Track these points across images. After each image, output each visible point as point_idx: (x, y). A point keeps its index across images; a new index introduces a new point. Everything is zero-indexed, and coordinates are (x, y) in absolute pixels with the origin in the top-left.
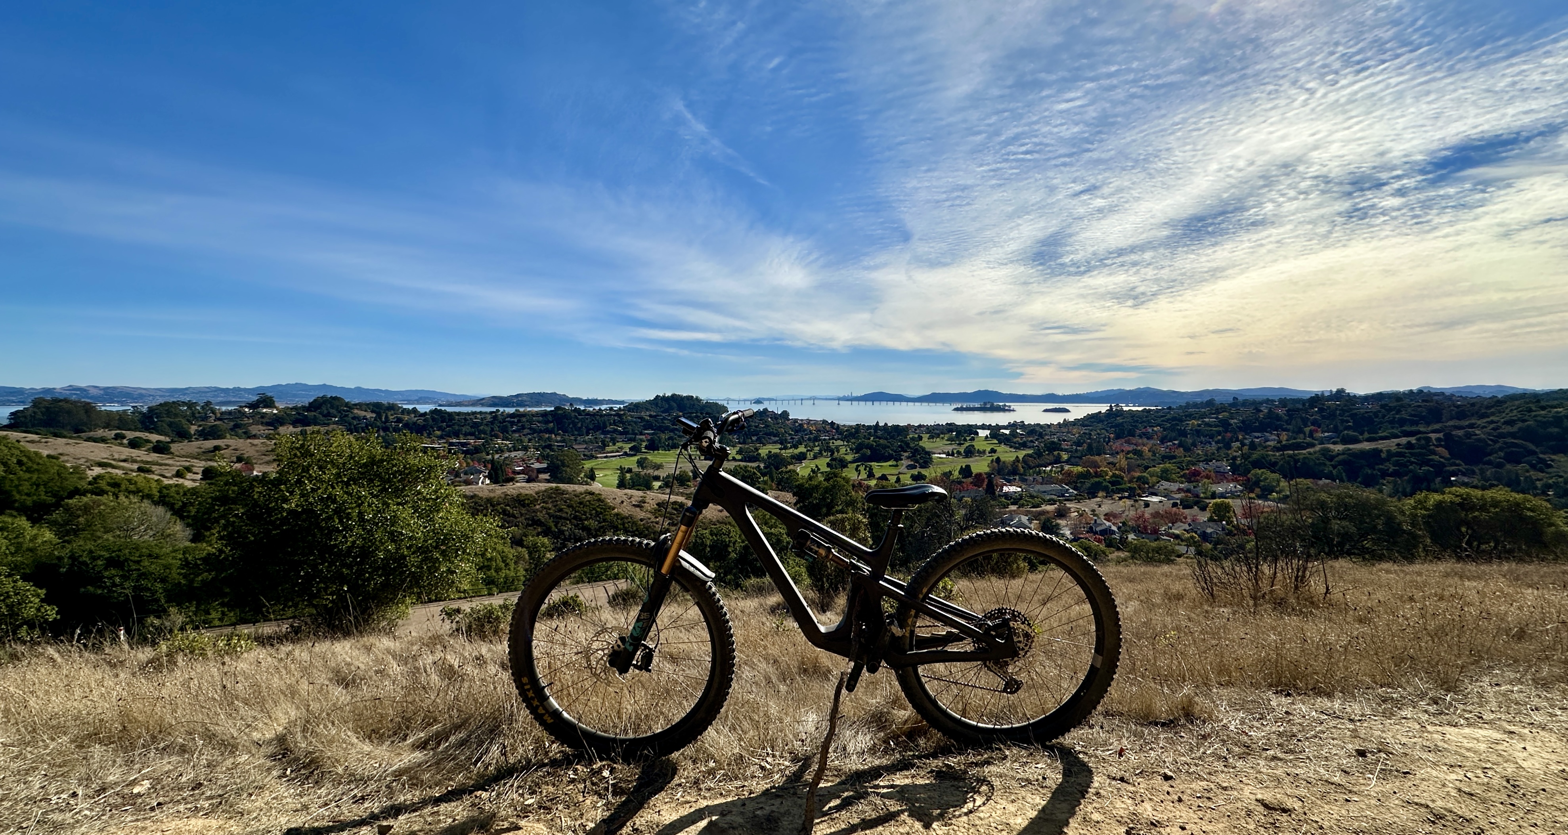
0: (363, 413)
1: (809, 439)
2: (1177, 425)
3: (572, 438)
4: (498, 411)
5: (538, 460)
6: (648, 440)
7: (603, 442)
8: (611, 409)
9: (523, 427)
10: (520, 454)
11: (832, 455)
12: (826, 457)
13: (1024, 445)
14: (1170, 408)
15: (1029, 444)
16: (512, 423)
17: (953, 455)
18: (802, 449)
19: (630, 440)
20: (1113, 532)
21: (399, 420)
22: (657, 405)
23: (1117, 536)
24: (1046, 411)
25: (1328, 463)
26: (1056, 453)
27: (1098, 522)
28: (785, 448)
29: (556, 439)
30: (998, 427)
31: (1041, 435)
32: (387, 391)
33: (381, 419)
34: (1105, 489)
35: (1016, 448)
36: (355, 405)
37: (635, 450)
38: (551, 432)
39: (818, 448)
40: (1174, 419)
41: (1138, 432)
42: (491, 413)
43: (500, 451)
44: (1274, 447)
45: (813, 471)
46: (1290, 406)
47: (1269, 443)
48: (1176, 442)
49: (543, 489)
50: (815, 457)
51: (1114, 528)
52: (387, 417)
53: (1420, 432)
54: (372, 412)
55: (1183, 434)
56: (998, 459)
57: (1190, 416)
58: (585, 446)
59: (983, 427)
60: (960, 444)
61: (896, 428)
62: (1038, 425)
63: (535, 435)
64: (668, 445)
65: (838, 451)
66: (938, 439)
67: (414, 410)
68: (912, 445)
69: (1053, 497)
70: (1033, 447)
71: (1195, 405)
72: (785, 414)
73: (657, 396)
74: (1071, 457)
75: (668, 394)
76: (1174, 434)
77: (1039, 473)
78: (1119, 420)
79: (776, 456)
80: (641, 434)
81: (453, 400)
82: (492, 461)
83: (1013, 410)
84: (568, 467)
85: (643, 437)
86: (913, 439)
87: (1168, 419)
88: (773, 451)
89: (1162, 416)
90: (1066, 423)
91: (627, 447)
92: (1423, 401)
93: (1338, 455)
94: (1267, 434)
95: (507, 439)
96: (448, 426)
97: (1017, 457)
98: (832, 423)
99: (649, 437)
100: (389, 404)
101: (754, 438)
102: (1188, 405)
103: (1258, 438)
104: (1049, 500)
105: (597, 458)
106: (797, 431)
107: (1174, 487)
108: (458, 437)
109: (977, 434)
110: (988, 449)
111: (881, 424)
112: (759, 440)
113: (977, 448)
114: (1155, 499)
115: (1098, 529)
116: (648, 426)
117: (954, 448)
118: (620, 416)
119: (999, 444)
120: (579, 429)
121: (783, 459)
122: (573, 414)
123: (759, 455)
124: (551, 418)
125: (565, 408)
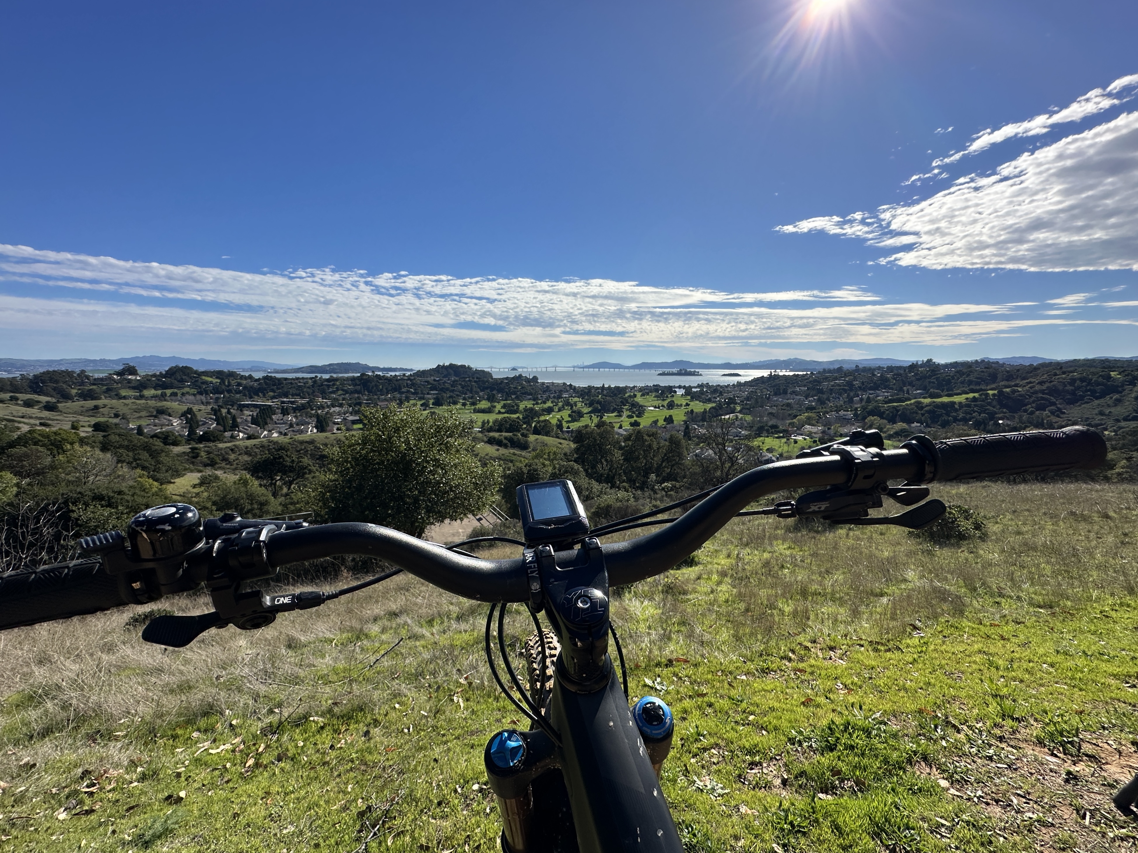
0: (209, 379)
1: (554, 397)
2: (817, 386)
3: (375, 397)
4: (316, 377)
9: (338, 389)
10: (337, 409)
11: (571, 408)
12: (567, 410)
13: (709, 401)
14: (812, 373)
15: (713, 400)
16: (328, 386)
17: (659, 408)
18: (549, 404)
21: (239, 384)
22: (438, 372)
25: (920, 412)
26: (732, 406)
28: (537, 404)
29: (364, 398)
30: (690, 387)
31: (721, 393)
32: (225, 362)
33: (224, 383)
34: (768, 431)
35: (704, 402)
36: (203, 372)
37: (425, 406)
38: (359, 393)
39: (561, 404)
40: (815, 381)
41: (789, 391)
42: (311, 378)
44: (883, 401)
45: (558, 420)
46: (896, 372)
47: (879, 398)
48: (816, 398)
50: (560, 410)
53: (982, 390)
55: (821, 391)
56: (692, 411)
57: (826, 379)
60: (664, 400)
61: (617, 388)
63: (347, 395)
64: (450, 402)
65: (576, 406)
66: (648, 397)
67: (250, 376)
68: (630, 401)
70: (716, 402)
71: (830, 371)
72: (535, 379)
73: (439, 365)
74: (743, 409)
75: (447, 364)
76: (814, 392)
77: (720, 421)
78: (777, 382)
80: (428, 394)
81: (278, 368)
85: (430, 396)
86: (630, 396)
87: (811, 382)
88: (529, 406)
89: (807, 380)
90: (739, 384)
91: (419, 404)
92: (986, 368)
93: (927, 406)
94: (878, 391)
95: (326, 399)
96: (278, 389)
97: (705, 409)
98: (570, 386)
99: (435, 396)
100: (229, 371)
101: (513, 397)
102: (824, 371)
103: (873, 394)
106: (544, 392)
107: (814, 429)
108: (287, 397)
109: (675, 392)
110: (684, 404)
111: (606, 386)
112: (517, 398)
113: (676, 402)
114: (800, 438)
116: (433, 388)
117: (659, 402)
118: (411, 380)
119: (692, 399)
120: (381, 390)
121: (536, 411)
122: (375, 379)
123: (518, 409)
124: (358, 382)
125: (368, 375)
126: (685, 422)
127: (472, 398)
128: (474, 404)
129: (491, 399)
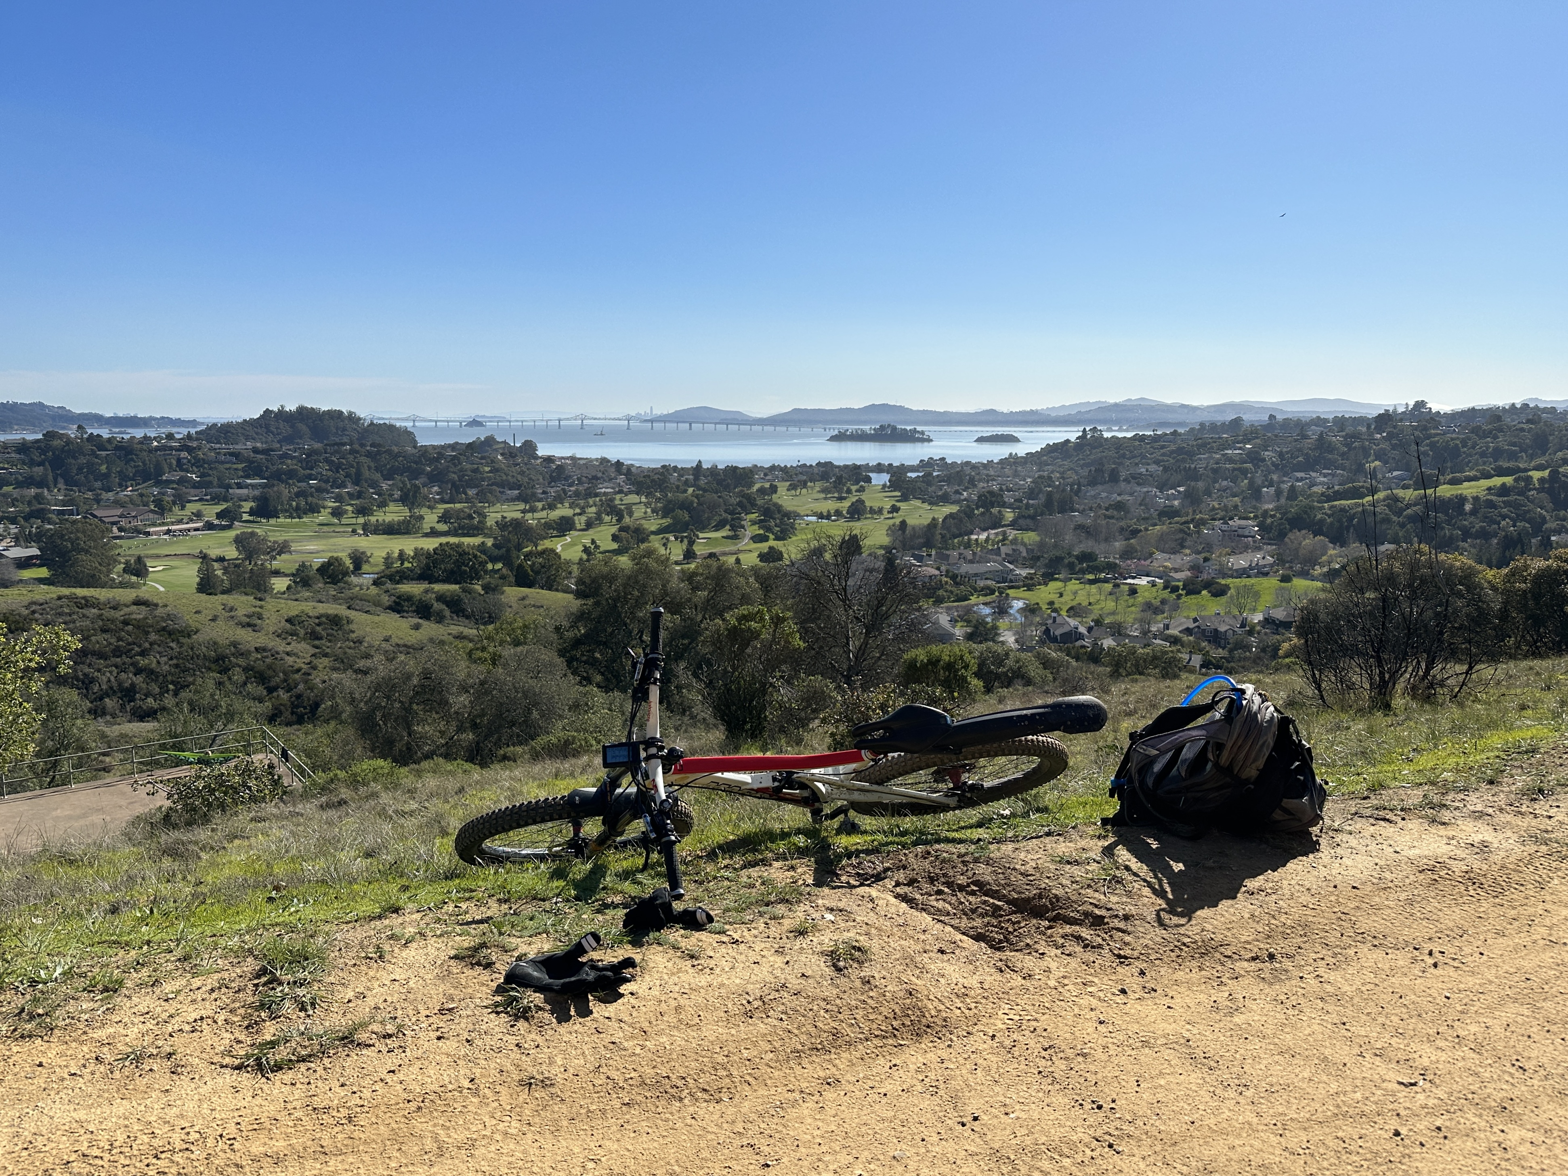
1: (577, 494)
2: (1185, 461)
3: (89, 495)
5: (18, 541)
6: (254, 499)
7: (158, 503)
8: (170, 436)
11: (620, 520)
12: (610, 524)
13: (945, 499)
14: (1175, 433)
15: (953, 497)
17: (828, 517)
18: (563, 511)
19: (216, 499)
20: (1081, 637)
22: (266, 428)
23: (1087, 642)
24: (981, 440)
25: (1395, 518)
26: (995, 510)
27: (1058, 620)
28: (533, 510)
30: (903, 469)
31: (972, 482)
34: (1071, 567)
35: (932, 503)
37: (229, 517)
38: (41, 484)
39: (594, 509)
41: (1123, 474)
44: (1323, 494)
45: (586, 550)
46: (1349, 429)
47: (1315, 489)
48: (1181, 489)
49: (40, 597)
50: (589, 525)
53: (1519, 470)
55: (1192, 475)
56: (903, 523)
57: (1205, 447)
58: (119, 512)
59: (879, 468)
60: (841, 499)
61: (733, 471)
62: (968, 464)
64: (298, 508)
65: (631, 514)
66: (804, 491)
70: (959, 501)
71: (1214, 428)
72: (529, 447)
73: (268, 412)
74: (1019, 516)
76: (1178, 477)
77: (968, 545)
78: (1096, 453)
79: (516, 524)
80: (239, 486)
84: (87, 552)
85: (244, 491)
86: (762, 491)
88: (510, 516)
89: (1162, 447)
90: (1012, 462)
91: (211, 512)
92: (1529, 421)
93: (1408, 506)
94: (1313, 474)
97: (934, 519)
99: (257, 493)
101: (471, 492)
102: (1202, 429)
103: (1301, 479)
105: (148, 534)
106: (553, 480)
107: (1175, 561)
109: (868, 480)
110: (888, 507)
112: (482, 497)
113: (868, 504)
114: (1143, 581)
115: (1058, 632)
116: (254, 470)
117: (830, 505)
118: (189, 449)
119: (904, 498)
120: (106, 476)
121: (529, 529)
122: (89, 447)
123: (482, 522)
124: (36, 456)
125: (67, 435)
126: (888, 549)
127: (359, 496)
128: (362, 511)
129: (409, 498)
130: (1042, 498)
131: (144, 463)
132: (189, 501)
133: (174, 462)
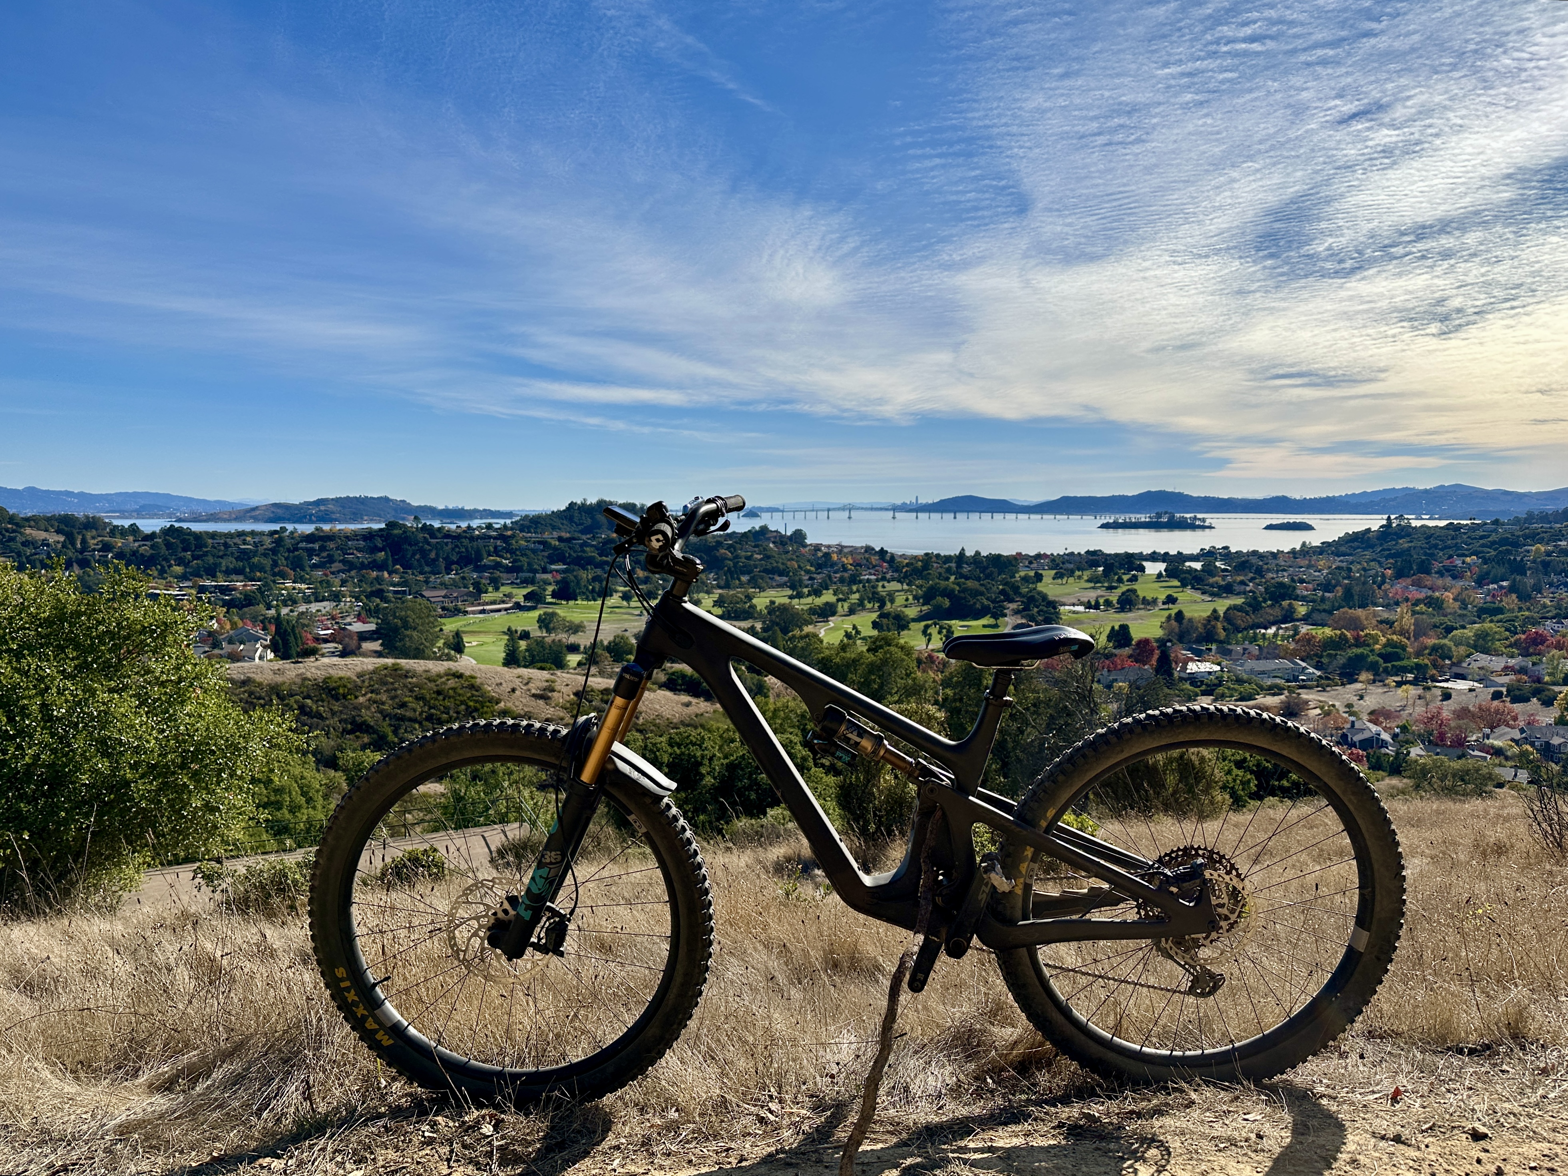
0: (41, 535)
1: (842, 580)
2: (1509, 552)
3: (421, 578)
4: (283, 529)
5: (359, 617)
6: (557, 583)
7: (476, 585)
8: (489, 526)
9: (331, 560)
10: (326, 606)
11: (881, 607)
12: (871, 610)
13: (1228, 590)
14: (1496, 522)
15: (1237, 588)
16: (311, 553)
17: (1097, 607)
18: (828, 597)
19: (526, 582)
20: (1384, 744)
21: (106, 547)
22: (571, 519)
23: (1390, 751)
24: (1270, 527)
26: (1285, 603)
27: (1357, 726)
28: (800, 596)
29: (391, 580)
30: (1181, 558)
31: (1260, 572)
32: (82, 495)
33: (73, 544)
34: (1373, 668)
35: (1212, 594)
36: (27, 519)
38: (381, 567)
39: (857, 596)
40: (1503, 541)
42: (273, 533)
43: (291, 601)
45: (848, 635)
48: (1505, 584)
49: (371, 667)
50: (852, 612)
51: (1386, 736)
52: (84, 541)
54: (58, 532)
55: (1519, 568)
56: (1180, 615)
57: (1535, 537)
58: (443, 593)
59: (1154, 557)
60: (1111, 588)
61: (996, 560)
62: (1255, 553)
63: (353, 573)
65: (892, 601)
66: (1071, 580)
67: (134, 529)
68: (1024, 590)
69: (1278, 681)
70: (1245, 593)
71: (1544, 517)
72: (799, 537)
73: (572, 505)
74: (1313, 610)
75: (592, 500)
76: (1501, 570)
78: (1404, 544)
79: (783, 608)
80: (545, 571)
81: (201, 510)
82: (278, 620)
83: (1210, 527)
84: (415, 629)
86: (1025, 579)
87: (1494, 543)
88: (779, 601)
89: (1482, 537)
90: (1306, 551)
91: (519, 594)
95: (303, 581)
96: (195, 557)
97: (1215, 611)
98: (883, 552)
100: (87, 517)
101: (744, 578)
102: (1530, 517)
104: (1270, 688)
105: (466, 613)
106: (819, 567)
107: (1497, 663)
108: (213, 576)
109: (1142, 569)
110: (1162, 597)
111: (969, 553)
112: (754, 582)
113: (1141, 594)
114: (1461, 685)
115: (1357, 738)
117: (1099, 594)
118: (506, 538)
119: (1183, 587)
120: (435, 561)
121: (796, 614)
122: (422, 535)
123: (752, 607)
125: (405, 525)
126: (1163, 642)
130: (1339, 591)
131: (467, 549)
132: (503, 585)
133: (492, 549)
